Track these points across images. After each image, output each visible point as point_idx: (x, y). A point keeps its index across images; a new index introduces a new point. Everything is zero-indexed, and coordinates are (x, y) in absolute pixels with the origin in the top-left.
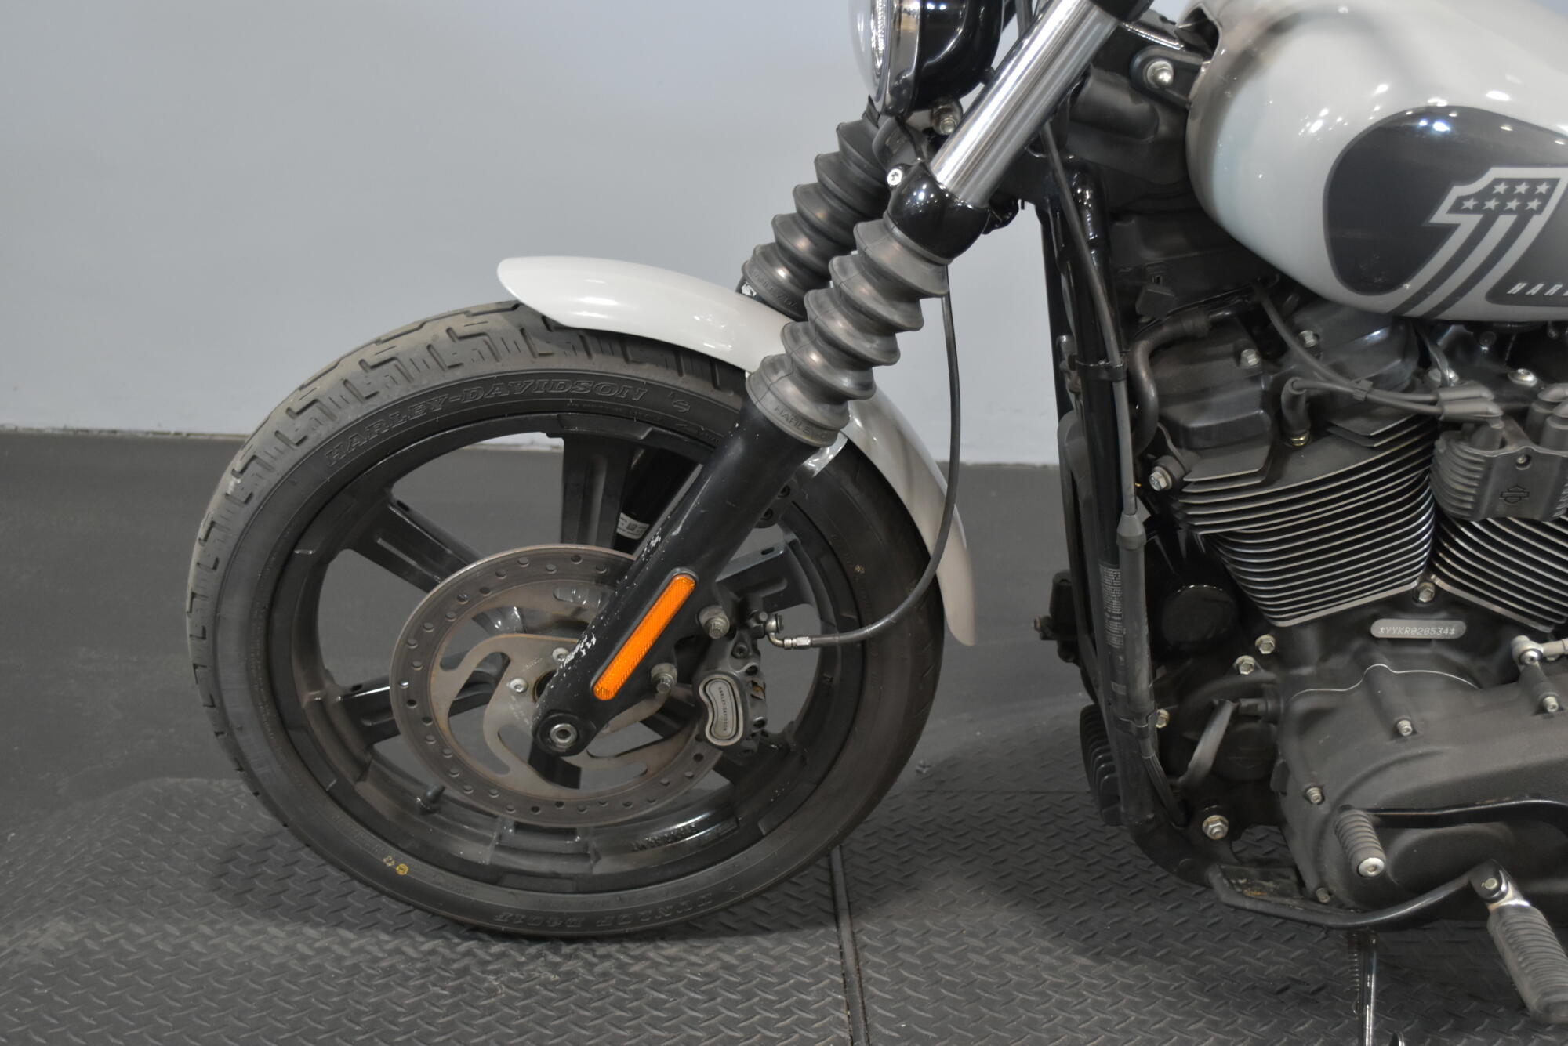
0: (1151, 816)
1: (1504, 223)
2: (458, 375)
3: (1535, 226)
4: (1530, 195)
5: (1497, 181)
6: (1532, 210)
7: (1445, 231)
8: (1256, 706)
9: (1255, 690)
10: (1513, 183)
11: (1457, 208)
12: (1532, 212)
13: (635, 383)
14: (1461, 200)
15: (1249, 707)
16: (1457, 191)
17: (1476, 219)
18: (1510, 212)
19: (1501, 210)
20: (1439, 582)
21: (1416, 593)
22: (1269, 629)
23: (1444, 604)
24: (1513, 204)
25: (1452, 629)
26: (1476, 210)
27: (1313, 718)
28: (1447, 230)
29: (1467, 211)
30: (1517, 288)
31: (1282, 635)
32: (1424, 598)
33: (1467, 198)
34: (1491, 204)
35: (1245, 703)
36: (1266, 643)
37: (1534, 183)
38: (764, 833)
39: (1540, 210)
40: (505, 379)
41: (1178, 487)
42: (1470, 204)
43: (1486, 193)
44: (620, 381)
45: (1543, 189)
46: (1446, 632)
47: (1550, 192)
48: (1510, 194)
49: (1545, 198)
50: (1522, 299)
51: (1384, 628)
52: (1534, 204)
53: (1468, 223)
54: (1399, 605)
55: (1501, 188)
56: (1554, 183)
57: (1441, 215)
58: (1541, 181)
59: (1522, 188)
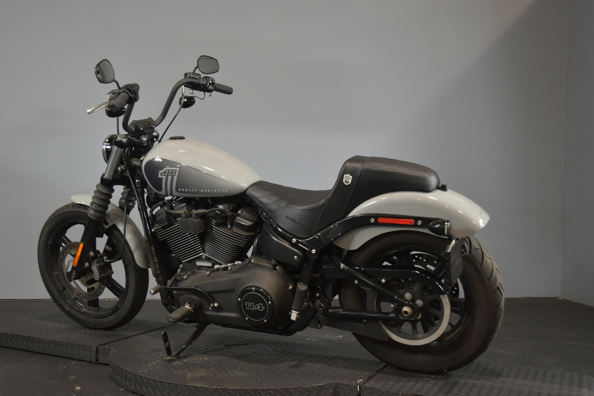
1: (170, 177)
3: (175, 178)
4: (172, 172)
5: (166, 170)
6: (173, 175)
7: (161, 179)
9: (180, 276)
10: (169, 170)
11: (161, 175)
14: (161, 173)
16: (160, 172)
18: (170, 175)
19: (168, 175)
20: (206, 254)
21: (202, 256)
23: (208, 259)
26: (164, 175)
29: (163, 175)
30: (180, 190)
32: (204, 257)
34: (166, 174)
36: (181, 266)
37: (172, 170)
38: (120, 307)
39: (175, 175)
42: (163, 174)
43: (165, 172)
45: (174, 171)
46: (209, 265)
47: (176, 172)
48: (169, 172)
49: (175, 173)
50: (182, 192)
51: (199, 263)
52: (173, 174)
53: (164, 177)
54: (200, 259)
55: (167, 171)
56: (176, 170)
57: (160, 176)
58: (174, 170)
59: (171, 171)
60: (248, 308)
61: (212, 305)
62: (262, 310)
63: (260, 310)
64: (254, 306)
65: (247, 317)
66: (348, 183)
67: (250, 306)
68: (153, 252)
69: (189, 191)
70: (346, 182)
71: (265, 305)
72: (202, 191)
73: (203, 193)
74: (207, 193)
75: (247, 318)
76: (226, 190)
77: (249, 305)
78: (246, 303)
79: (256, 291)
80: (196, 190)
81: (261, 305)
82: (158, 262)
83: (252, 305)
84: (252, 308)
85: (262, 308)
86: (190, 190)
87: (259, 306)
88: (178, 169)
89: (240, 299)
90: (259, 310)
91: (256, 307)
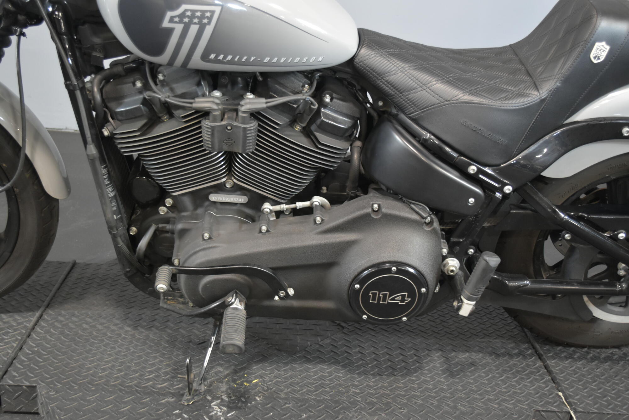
0: (128, 270)
1: (194, 29)
3: (209, 30)
4: (203, 17)
5: (186, 10)
6: (205, 23)
7: (170, 31)
8: (166, 227)
9: (167, 221)
10: (193, 12)
11: (171, 20)
12: (205, 25)
14: (172, 18)
15: (163, 227)
16: (169, 14)
17: (182, 26)
18: (195, 23)
19: (191, 22)
20: (235, 180)
21: (224, 183)
22: (170, 196)
23: (236, 189)
24: (196, 20)
25: (242, 199)
26: (181, 22)
27: (183, 232)
28: (170, 29)
29: (176, 22)
30: (212, 56)
31: (174, 198)
32: (228, 186)
33: (175, 17)
34: (186, 20)
35: (161, 225)
36: (169, 202)
37: (203, 12)
39: (209, 23)
41: (112, 135)
42: (177, 19)
43: (182, 16)
45: (208, 14)
46: (240, 200)
47: (212, 16)
48: (193, 17)
49: (210, 19)
50: (216, 61)
51: (213, 197)
52: (205, 21)
53: (178, 28)
54: (220, 188)
55: (189, 13)
56: (213, 12)
57: (166, 24)
58: (207, 11)
59: (198, 14)
60: (374, 299)
61: (282, 293)
62: (404, 303)
63: (400, 303)
64: (389, 297)
65: (366, 314)
66: (599, 59)
67: (379, 298)
68: (105, 177)
69: (236, 60)
70: (595, 58)
71: (412, 294)
72: (267, 60)
73: (269, 64)
74: (277, 64)
75: (365, 317)
76: (320, 59)
77: (379, 295)
78: (372, 293)
79: (399, 271)
80: (253, 58)
81: (403, 296)
82: (115, 196)
83: (385, 296)
84: (384, 300)
85: (406, 299)
86: (238, 57)
87: (400, 297)
88: (218, 10)
89: (357, 286)
90: (398, 303)
91: (391, 300)
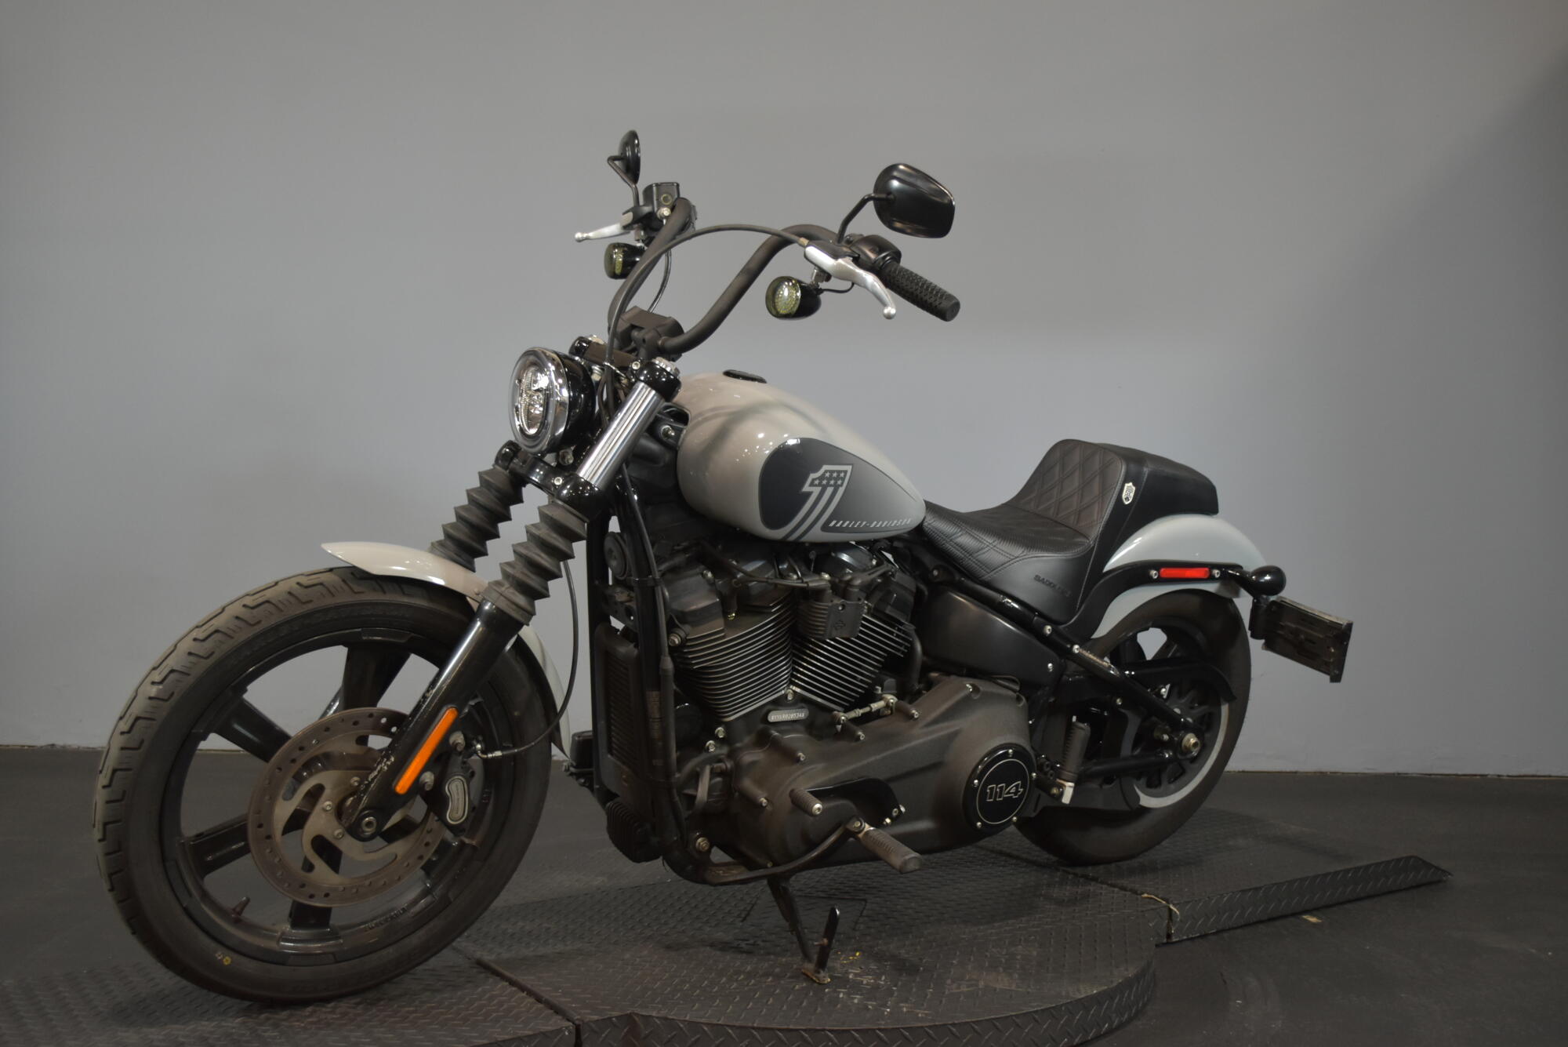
1: (829, 491)
2: (310, 606)
3: (839, 493)
4: (838, 478)
5: (826, 471)
8: (721, 767)
9: (722, 758)
10: (832, 472)
11: (812, 484)
12: (839, 486)
13: (409, 607)
14: (813, 480)
15: (718, 768)
16: (812, 476)
17: (820, 488)
18: (831, 486)
19: (828, 485)
20: (794, 688)
21: (786, 696)
22: (720, 724)
23: (800, 701)
24: (832, 482)
25: (800, 714)
26: (819, 485)
28: (809, 494)
29: (816, 486)
30: (832, 525)
31: (728, 726)
32: (790, 698)
33: (815, 479)
35: (715, 765)
37: (839, 472)
39: (841, 485)
40: (337, 608)
41: (684, 642)
42: (817, 482)
43: (822, 478)
44: (400, 606)
45: (842, 475)
46: (802, 716)
47: (845, 476)
48: (830, 478)
49: (843, 479)
50: (835, 530)
51: (774, 717)
52: (839, 482)
53: (816, 491)
54: (779, 703)
55: (827, 475)
56: (846, 472)
57: (806, 488)
58: (841, 471)
59: (835, 475)
61: (895, 812)
62: (1018, 796)
64: (1005, 791)
66: (1128, 500)
67: (996, 793)
69: (850, 527)
70: (1126, 499)
72: (874, 524)
73: (872, 530)
74: (878, 530)
76: (909, 522)
77: (996, 790)
78: (990, 788)
80: (864, 524)
81: (1018, 786)
83: (1001, 788)
85: (1020, 790)
87: (1015, 788)
88: (849, 470)
89: (976, 780)
90: (1012, 796)
91: (1008, 792)
